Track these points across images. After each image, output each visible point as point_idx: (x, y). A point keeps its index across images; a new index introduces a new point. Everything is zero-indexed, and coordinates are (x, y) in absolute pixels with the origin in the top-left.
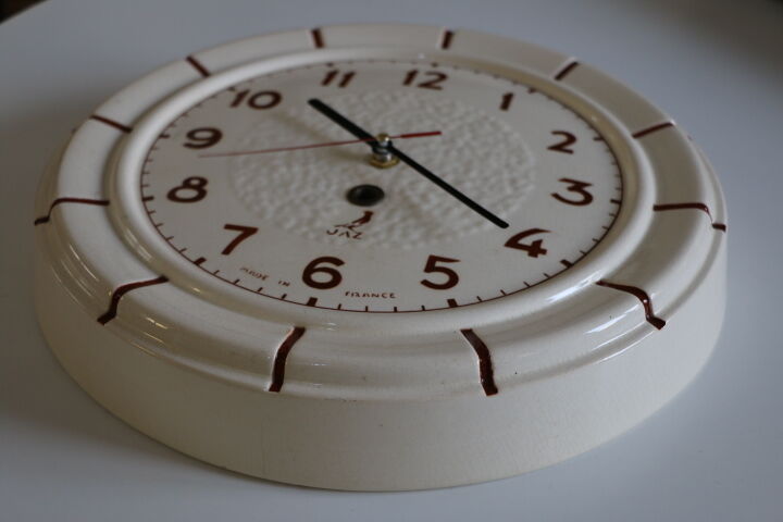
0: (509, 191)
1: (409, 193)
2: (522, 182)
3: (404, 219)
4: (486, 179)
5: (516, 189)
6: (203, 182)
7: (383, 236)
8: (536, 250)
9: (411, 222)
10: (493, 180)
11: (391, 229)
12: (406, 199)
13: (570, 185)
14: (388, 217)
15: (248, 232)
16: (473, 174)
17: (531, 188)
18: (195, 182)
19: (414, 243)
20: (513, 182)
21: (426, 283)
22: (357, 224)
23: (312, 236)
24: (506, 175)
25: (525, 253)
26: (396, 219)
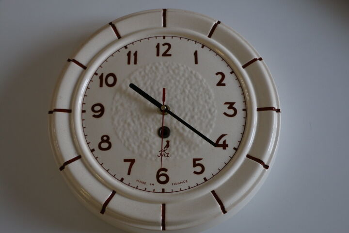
0: (210, 116)
1: (178, 127)
2: (213, 110)
3: (180, 143)
4: (201, 112)
5: (211, 114)
6: (108, 137)
7: (176, 153)
8: (225, 146)
9: (183, 143)
10: (203, 112)
11: (177, 149)
12: (178, 131)
13: (228, 105)
14: (175, 143)
15: (132, 162)
16: (196, 110)
17: (216, 111)
18: (105, 138)
19: (186, 154)
20: (210, 110)
21: (195, 173)
22: (166, 149)
23: (153, 159)
24: (207, 107)
25: (222, 148)
26: (178, 143)
